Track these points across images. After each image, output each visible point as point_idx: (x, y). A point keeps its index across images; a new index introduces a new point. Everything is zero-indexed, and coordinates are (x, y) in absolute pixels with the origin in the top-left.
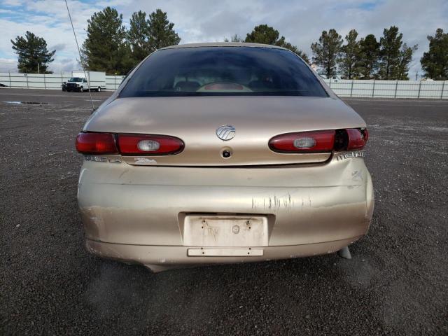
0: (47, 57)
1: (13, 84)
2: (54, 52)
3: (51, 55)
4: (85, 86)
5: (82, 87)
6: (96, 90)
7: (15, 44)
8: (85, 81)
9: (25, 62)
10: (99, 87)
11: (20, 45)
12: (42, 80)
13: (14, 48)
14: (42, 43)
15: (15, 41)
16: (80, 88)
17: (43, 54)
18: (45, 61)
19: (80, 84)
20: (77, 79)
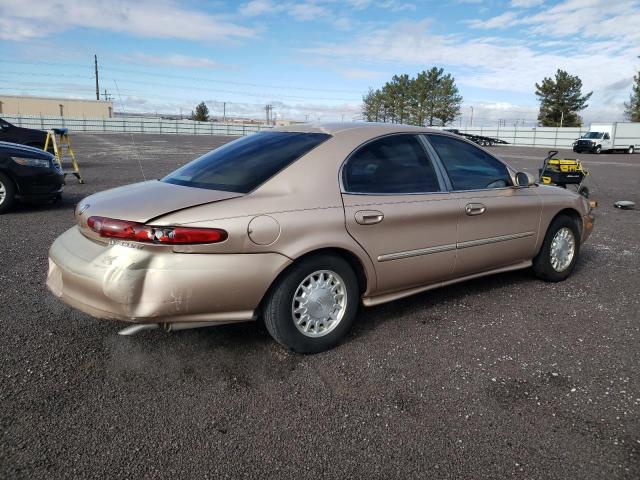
0: (578, 103)
1: (518, 141)
2: (589, 95)
3: (584, 99)
4: (606, 145)
5: (600, 146)
6: (625, 151)
7: (540, 88)
8: (606, 137)
9: (548, 111)
10: (632, 147)
11: (547, 89)
12: (553, 135)
13: (537, 93)
14: (576, 83)
15: (541, 85)
16: (595, 148)
17: (574, 99)
18: (575, 109)
19: (597, 142)
20: (595, 135)
